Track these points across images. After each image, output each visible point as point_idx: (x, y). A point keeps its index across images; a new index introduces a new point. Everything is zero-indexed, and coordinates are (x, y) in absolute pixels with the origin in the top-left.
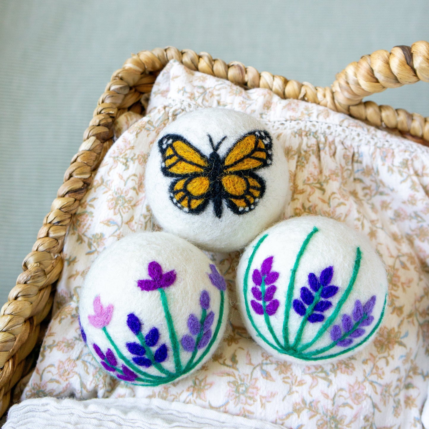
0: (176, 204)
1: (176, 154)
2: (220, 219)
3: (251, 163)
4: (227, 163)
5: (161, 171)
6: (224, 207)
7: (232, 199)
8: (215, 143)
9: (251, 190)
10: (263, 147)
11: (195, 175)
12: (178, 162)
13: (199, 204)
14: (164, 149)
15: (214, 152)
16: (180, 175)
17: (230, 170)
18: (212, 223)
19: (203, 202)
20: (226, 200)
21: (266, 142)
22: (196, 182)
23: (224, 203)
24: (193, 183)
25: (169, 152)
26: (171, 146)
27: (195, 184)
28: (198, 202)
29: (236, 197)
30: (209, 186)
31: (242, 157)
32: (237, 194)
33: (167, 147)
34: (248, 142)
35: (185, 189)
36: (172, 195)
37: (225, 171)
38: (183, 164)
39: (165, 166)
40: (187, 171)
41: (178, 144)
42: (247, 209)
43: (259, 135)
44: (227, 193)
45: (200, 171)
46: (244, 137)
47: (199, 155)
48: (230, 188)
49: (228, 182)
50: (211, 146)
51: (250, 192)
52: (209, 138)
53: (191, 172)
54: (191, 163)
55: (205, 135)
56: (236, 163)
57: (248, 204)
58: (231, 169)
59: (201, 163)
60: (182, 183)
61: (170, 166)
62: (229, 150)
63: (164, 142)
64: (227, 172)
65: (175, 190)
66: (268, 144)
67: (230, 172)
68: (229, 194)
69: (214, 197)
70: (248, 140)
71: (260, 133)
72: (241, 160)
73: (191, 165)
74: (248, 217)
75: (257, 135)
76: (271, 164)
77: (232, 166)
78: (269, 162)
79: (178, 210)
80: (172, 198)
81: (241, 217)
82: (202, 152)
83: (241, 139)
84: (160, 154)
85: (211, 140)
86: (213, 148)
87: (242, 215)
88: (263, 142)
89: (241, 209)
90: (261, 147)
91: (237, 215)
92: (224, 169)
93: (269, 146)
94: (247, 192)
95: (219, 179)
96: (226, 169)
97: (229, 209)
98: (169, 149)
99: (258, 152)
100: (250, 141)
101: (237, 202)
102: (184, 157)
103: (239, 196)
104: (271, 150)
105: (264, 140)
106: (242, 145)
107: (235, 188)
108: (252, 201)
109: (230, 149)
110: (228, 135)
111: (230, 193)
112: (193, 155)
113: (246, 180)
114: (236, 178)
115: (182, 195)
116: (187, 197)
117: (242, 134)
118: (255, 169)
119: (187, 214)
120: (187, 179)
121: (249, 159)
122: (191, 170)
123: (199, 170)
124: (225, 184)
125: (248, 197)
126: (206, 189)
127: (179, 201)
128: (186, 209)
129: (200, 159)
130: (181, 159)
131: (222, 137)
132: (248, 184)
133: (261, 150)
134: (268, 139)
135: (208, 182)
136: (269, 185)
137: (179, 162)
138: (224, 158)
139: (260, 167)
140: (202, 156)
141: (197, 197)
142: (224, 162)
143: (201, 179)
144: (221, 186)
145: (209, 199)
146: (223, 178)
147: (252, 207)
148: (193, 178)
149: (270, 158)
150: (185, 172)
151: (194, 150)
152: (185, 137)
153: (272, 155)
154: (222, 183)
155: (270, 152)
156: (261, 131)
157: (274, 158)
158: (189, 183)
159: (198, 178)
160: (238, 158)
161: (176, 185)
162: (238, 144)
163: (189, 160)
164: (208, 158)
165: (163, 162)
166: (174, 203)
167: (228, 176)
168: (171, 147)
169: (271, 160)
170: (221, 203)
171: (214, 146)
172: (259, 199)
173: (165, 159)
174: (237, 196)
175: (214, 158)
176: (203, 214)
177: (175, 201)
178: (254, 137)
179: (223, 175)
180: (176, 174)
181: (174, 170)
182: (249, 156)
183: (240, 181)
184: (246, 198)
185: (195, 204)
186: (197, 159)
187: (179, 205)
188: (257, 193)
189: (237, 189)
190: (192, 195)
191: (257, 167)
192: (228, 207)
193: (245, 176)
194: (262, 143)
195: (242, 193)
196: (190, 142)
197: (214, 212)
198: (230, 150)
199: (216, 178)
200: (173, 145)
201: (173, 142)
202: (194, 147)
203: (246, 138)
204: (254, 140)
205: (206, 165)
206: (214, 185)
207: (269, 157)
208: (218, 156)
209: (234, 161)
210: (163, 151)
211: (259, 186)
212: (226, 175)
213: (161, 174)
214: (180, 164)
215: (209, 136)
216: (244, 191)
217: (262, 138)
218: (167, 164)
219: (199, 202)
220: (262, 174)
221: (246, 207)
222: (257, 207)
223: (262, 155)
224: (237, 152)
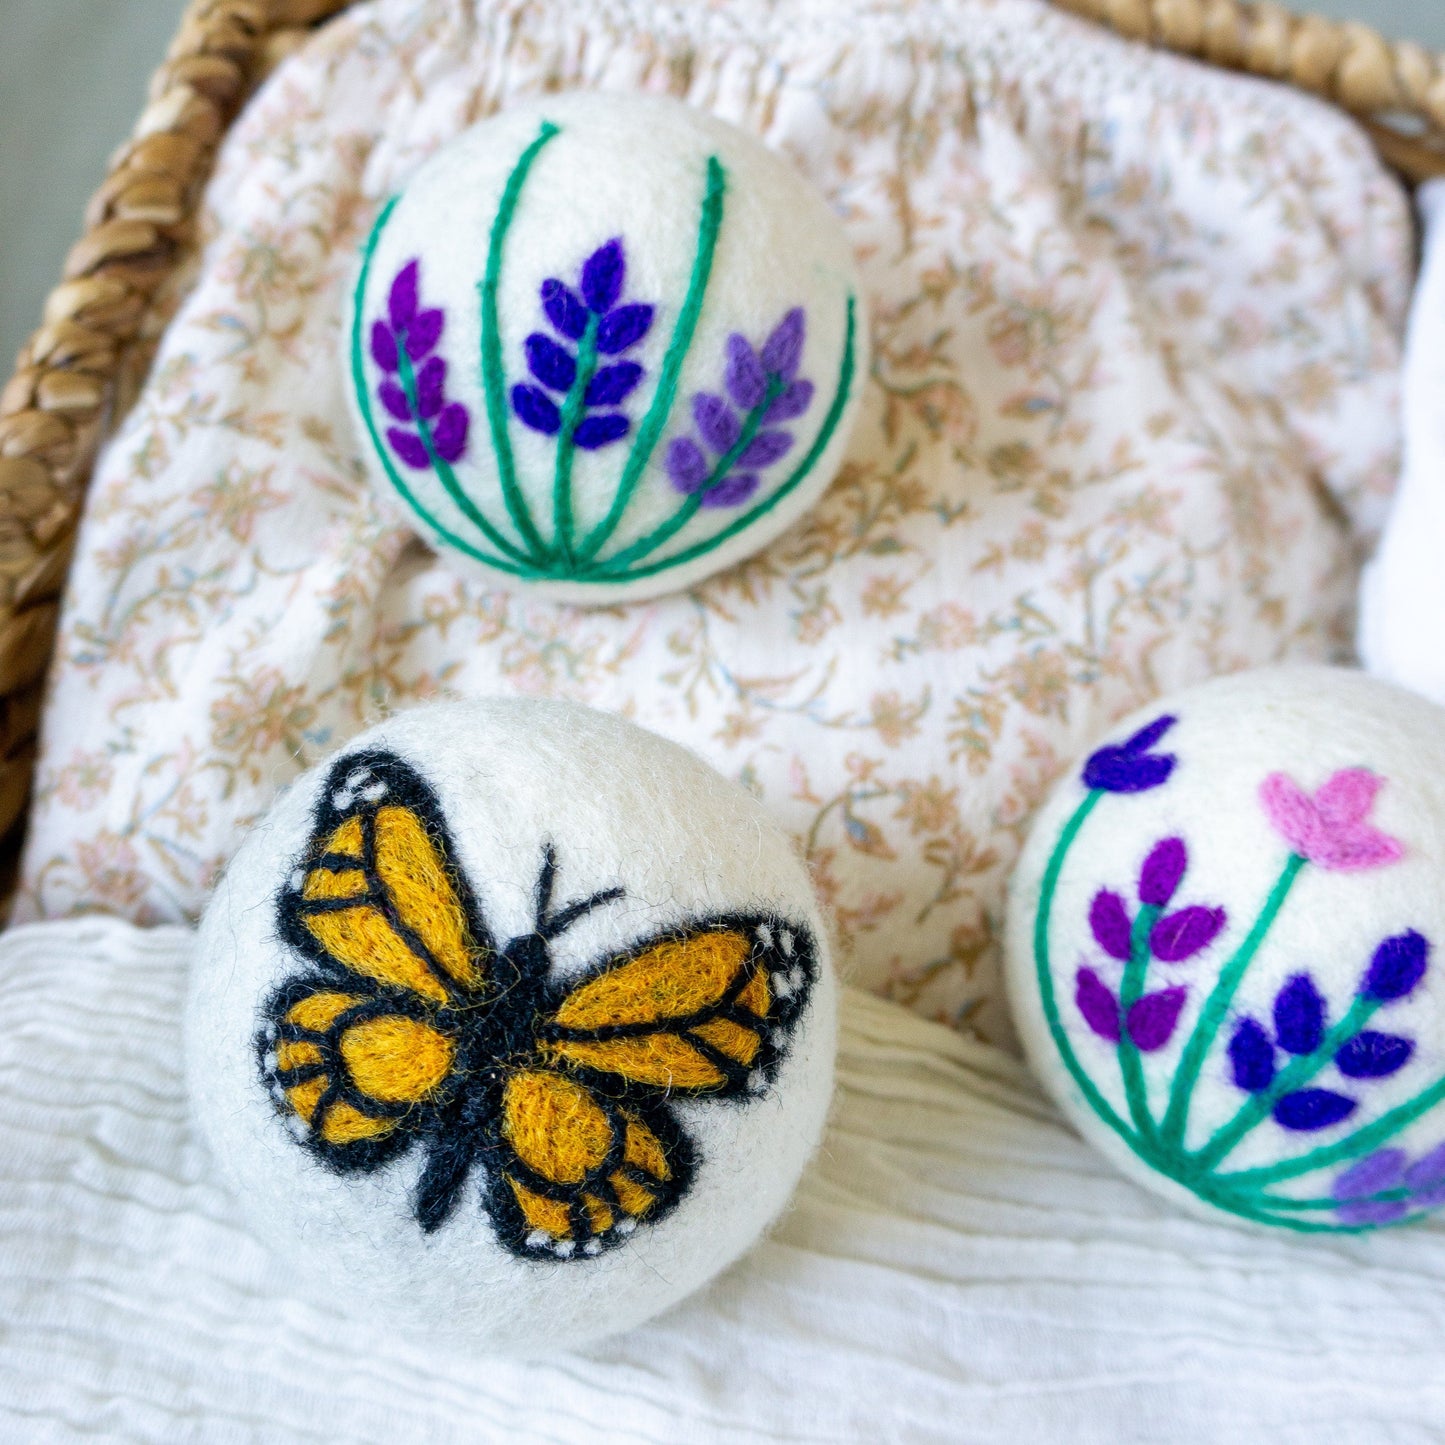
0: (269, 1081)
1: (368, 863)
2: (429, 1238)
3: (672, 1060)
4: (565, 1016)
5: (274, 903)
6: (465, 1197)
7: (517, 1186)
8: (561, 900)
9: (619, 1180)
10: (762, 1008)
11: (406, 1004)
12: (358, 906)
13: (360, 1136)
14: (336, 813)
15: (534, 938)
16: (342, 965)
17: (565, 1052)
18: (385, 1237)
19: (381, 1135)
20: (490, 1171)
21: (783, 989)
22: (390, 1034)
23: (477, 1181)
24: (378, 1032)
25: (346, 841)
26: (367, 814)
27: (383, 1044)
28: (361, 1127)
29: (538, 1184)
30: (442, 1083)
31: (649, 1017)
32: (549, 1174)
33: (350, 812)
34: (704, 958)
35: (331, 1040)
36: (270, 1034)
37: (542, 1046)
38: (376, 926)
39: (301, 892)
40: (377, 964)
41: (400, 825)
42: (566, 1247)
43: (768, 942)
44: (506, 1146)
45: (435, 994)
46: (700, 928)
47: (460, 920)
48: (530, 1134)
49: (531, 1103)
50: (534, 906)
51: (610, 1185)
52: (543, 861)
53: (394, 979)
54: (412, 938)
55: (535, 838)
56: (607, 1033)
57: (581, 1230)
58: (572, 1052)
59: (457, 960)
60: (332, 1009)
61: (320, 906)
62: (604, 961)
63: (354, 781)
64: (550, 1056)
65: (290, 1019)
66: (788, 1001)
67: (563, 1063)
68: (515, 1156)
69: (441, 1136)
70: (709, 949)
71: (776, 936)
72: (637, 1031)
73: (407, 950)
74: (554, 1276)
75: (761, 946)
76: (761, 1095)
77: (583, 1037)
78: (757, 1080)
79: (268, 1110)
80: (263, 1046)
81: (524, 1266)
82: (485, 912)
83: (679, 935)
84: (311, 825)
85: (547, 878)
86: (541, 919)
87: (530, 1263)
88: (771, 982)
89: (536, 1239)
90: (754, 1007)
91: (510, 1257)
92: (540, 1036)
93: (787, 1012)
94: (599, 1181)
95: (499, 1073)
96: (552, 1041)
97: (486, 1217)
98: (354, 825)
99: (731, 1025)
100: (717, 958)
101: (533, 1206)
102: (394, 894)
103: (555, 1184)
104: (789, 1030)
105: (778, 978)
106: (674, 961)
107: (551, 1142)
108: (603, 1223)
109: (613, 955)
110: (635, 884)
111: (521, 1153)
112: (436, 907)
113: (619, 1125)
114: (574, 1101)
115: (309, 1058)
116: (322, 1078)
117: (699, 912)
118: (681, 1093)
119: (297, 1149)
120: (360, 1001)
121: (673, 1040)
122: (394, 969)
123: (430, 989)
124: (514, 1105)
125: (593, 1203)
126: (422, 1088)
127: (286, 1077)
128: (302, 1128)
129: (455, 943)
130: (380, 899)
131: (603, 885)
132: (618, 1150)
133: (744, 1017)
134: (797, 975)
135: (445, 1058)
136: (709, 1180)
137: (364, 909)
138: (567, 988)
139: (705, 1094)
140: (476, 931)
141: (369, 1102)
142: (555, 1006)
143: (420, 1032)
144: (495, 1108)
145: (419, 1135)
146: (519, 1078)
147: (593, 1247)
148: (387, 1012)
149: (771, 1067)
150: (366, 966)
151: (454, 887)
152: (445, 806)
153: (782, 1053)
154: (505, 1097)
155: (779, 1040)
156: (786, 926)
157: (786, 1068)
158: (360, 1022)
159: (409, 1023)
160: (627, 1016)
161: (306, 1002)
162: (658, 951)
163: (408, 921)
164: (500, 952)
165: (301, 867)
166: (263, 1069)
167: (546, 1075)
168: (362, 822)
169: (771, 1076)
170: (460, 1175)
171: (550, 908)
172: (641, 1222)
173: (316, 859)
174: (544, 1179)
175: (520, 969)
176: (362, 1182)
177: (271, 1061)
178: (745, 945)
179: (525, 1061)
180: (326, 952)
181: (325, 928)
182: (677, 1026)
183: (587, 1121)
184: (580, 1202)
185: (348, 1126)
186: (444, 934)
187: (278, 1090)
188: (638, 1200)
189: (561, 1152)
190: (350, 1082)
191: (695, 1090)
192: (486, 1206)
193: (621, 1110)
194: (766, 989)
195: (573, 1175)
196: (456, 842)
197: (415, 1197)
198: (613, 962)
199: (491, 1059)
200: (380, 816)
201: (385, 801)
202: (462, 877)
203: (708, 939)
204: (737, 959)
205: (473, 980)
206: (462, 1086)
207: (769, 1059)
208: (544, 963)
209: (604, 1018)
210: (327, 819)
211: (663, 1170)
212: (538, 1064)
213: (267, 917)
214: (365, 918)
215: (551, 856)
216: (586, 1170)
217: (775, 961)
218: (311, 888)
219: (365, 1128)
220: (701, 1126)
221: (563, 1237)
222: (612, 1255)
223: (742, 1044)
224: (634, 987)
